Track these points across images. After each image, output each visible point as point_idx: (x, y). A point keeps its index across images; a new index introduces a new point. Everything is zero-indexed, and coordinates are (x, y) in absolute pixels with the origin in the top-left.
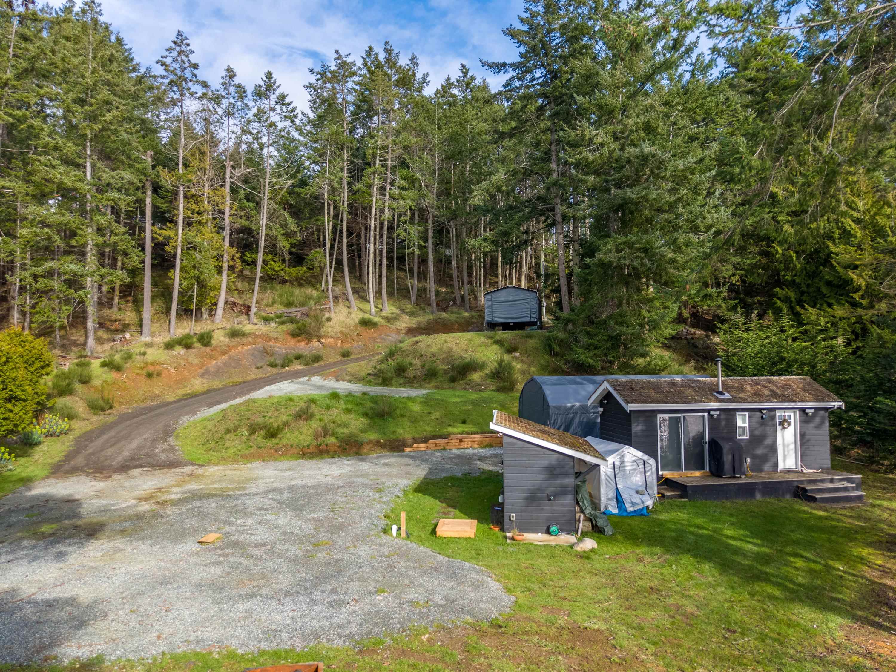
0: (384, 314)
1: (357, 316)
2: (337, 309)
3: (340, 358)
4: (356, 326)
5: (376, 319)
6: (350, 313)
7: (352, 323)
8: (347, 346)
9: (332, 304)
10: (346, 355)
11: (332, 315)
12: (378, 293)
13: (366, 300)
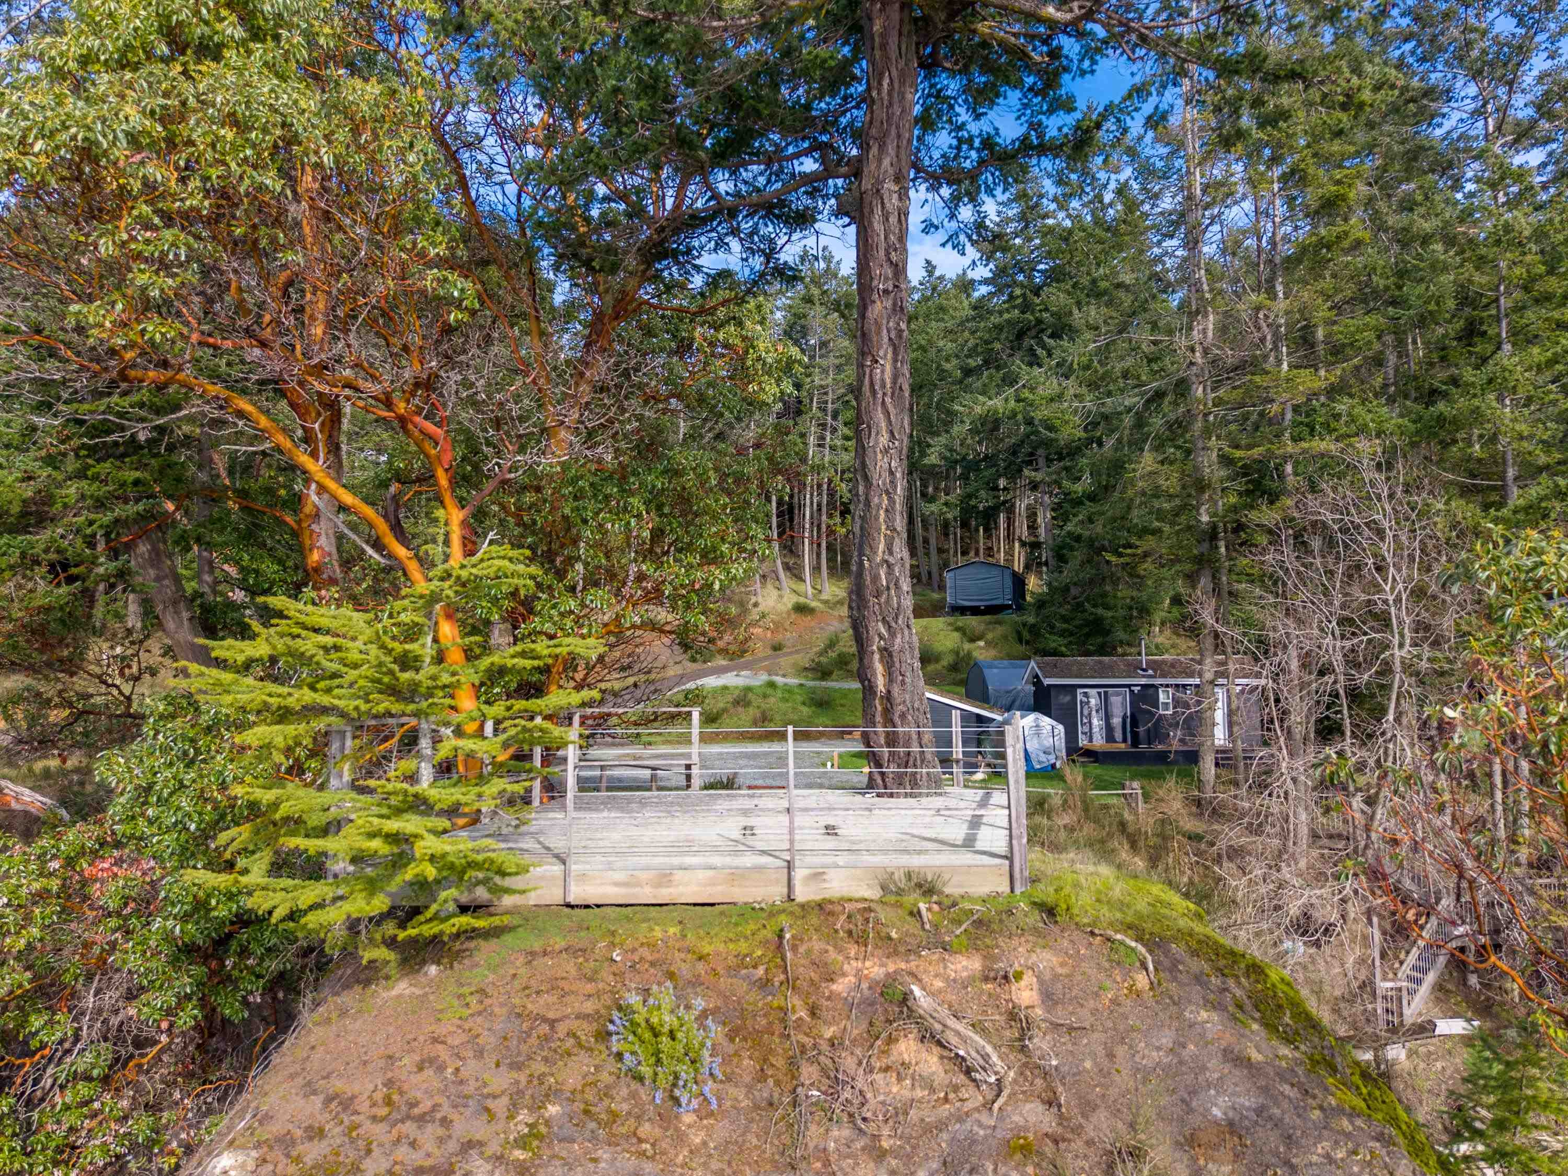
0: (824, 596)
1: (790, 600)
2: (765, 592)
3: (770, 652)
4: (788, 613)
5: (814, 604)
6: (781, 597)
7: (784, 609)
8: (779, 637)
9: (758, 585)
10: (777, 648)
11: (760, 600)
12: (816, 569)
13: (802, 580)
